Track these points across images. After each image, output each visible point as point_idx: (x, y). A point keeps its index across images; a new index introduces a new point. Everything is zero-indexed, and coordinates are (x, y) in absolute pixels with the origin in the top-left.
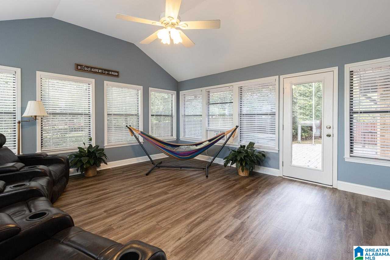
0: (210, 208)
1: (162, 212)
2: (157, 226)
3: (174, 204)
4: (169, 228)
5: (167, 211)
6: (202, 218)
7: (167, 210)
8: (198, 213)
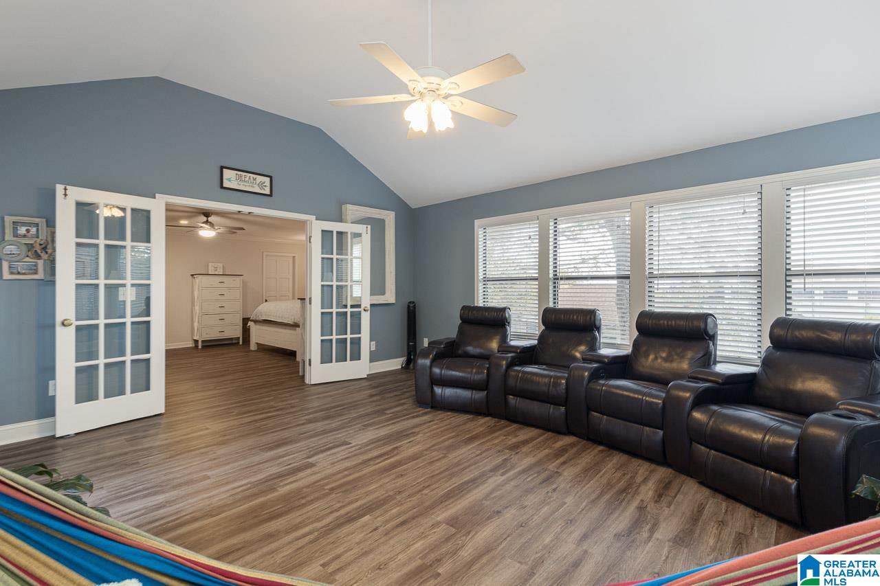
0: (345, 480)
1: (444, 471)
2: (445, 452)
3: (425, 488)
4: (426, 450)
5: (437, 472)
6: (372, 463)
7: (437, 474)
8: (375, 470)
